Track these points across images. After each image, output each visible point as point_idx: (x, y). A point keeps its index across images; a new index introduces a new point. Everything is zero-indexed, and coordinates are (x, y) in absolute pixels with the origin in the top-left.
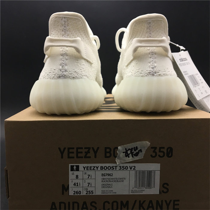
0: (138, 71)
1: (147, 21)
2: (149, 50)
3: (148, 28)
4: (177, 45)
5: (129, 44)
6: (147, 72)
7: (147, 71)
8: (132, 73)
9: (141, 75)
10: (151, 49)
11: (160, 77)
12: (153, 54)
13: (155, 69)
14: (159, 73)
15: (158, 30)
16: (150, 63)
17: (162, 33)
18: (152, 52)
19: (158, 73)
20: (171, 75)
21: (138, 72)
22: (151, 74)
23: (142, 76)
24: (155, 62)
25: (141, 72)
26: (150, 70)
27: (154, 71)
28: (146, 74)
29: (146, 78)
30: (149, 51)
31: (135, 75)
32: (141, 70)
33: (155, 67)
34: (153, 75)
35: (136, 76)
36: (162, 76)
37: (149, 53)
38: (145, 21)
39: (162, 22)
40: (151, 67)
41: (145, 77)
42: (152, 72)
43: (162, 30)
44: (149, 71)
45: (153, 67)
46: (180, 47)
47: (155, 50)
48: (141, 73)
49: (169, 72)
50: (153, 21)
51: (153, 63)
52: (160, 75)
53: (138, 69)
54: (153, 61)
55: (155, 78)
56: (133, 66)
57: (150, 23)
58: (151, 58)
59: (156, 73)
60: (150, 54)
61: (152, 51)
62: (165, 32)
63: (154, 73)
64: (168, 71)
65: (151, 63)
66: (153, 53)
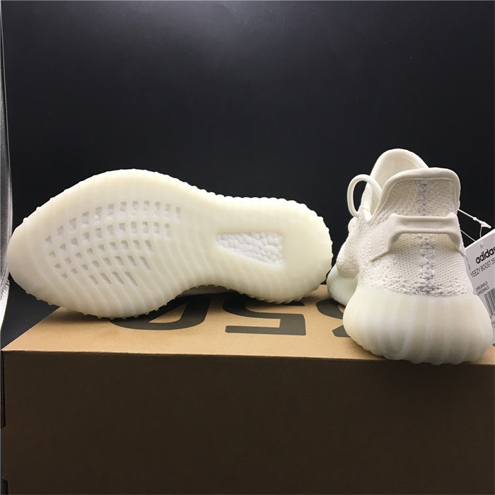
0: (397, 279)
1: (421, 181)
2: (421, 238)
3: (420, 194)
4: (475, 219)
5: (379, 217)
6: (416, 285)
7: (415, 283)
8: (384, 281)
9: (404, 290)
10: (424, 237)
11: (441, 299)
12: (428, 249)
13: (432, 282)
14: (440, 291)
15: (439, 197)
16: (422, 266)
17: (448, 203)
18: (427, 244)
19: (438, 289)
20: (463, 293)
21: (397, 282)
22: (424, 290)
23: (406, 293)
24: (433, 266)
25: (403, 283)
26: (422, 283)
27: (430, 285)
28: (414, 290)
29: (414, 298)
30: (420, 241)
31: (392, 287)
32: (403, 279)
33: (432, 276)
34: (428, 292)
35: (393, 291)
36: (445, 296)
37: (421, 246)
38: (415, 181)
39: (451, 183)
40: (425, 275)
41: (412, 296)
42: (427, 286)
43: (449, 198)
44: (419, 285)
45: (429, 276)
46: (481, 222)
47: (433, 240)
48: (404, 286)
49: (459, 286)
50: (432, 182)
51: (428, 269)
52: (441, 293)
53: (398, 275)
54: (428, 263)
55: (431, 300)
56: (388, 267)
57: (425, 185)
58: (423, 255)
59: (433, 289)
60: (423, 247)
61: (428, 241)
62: (453, 200)
63: (429, 288)
64: (458, 284)
65: (425, 268)
66: (428, 246)
